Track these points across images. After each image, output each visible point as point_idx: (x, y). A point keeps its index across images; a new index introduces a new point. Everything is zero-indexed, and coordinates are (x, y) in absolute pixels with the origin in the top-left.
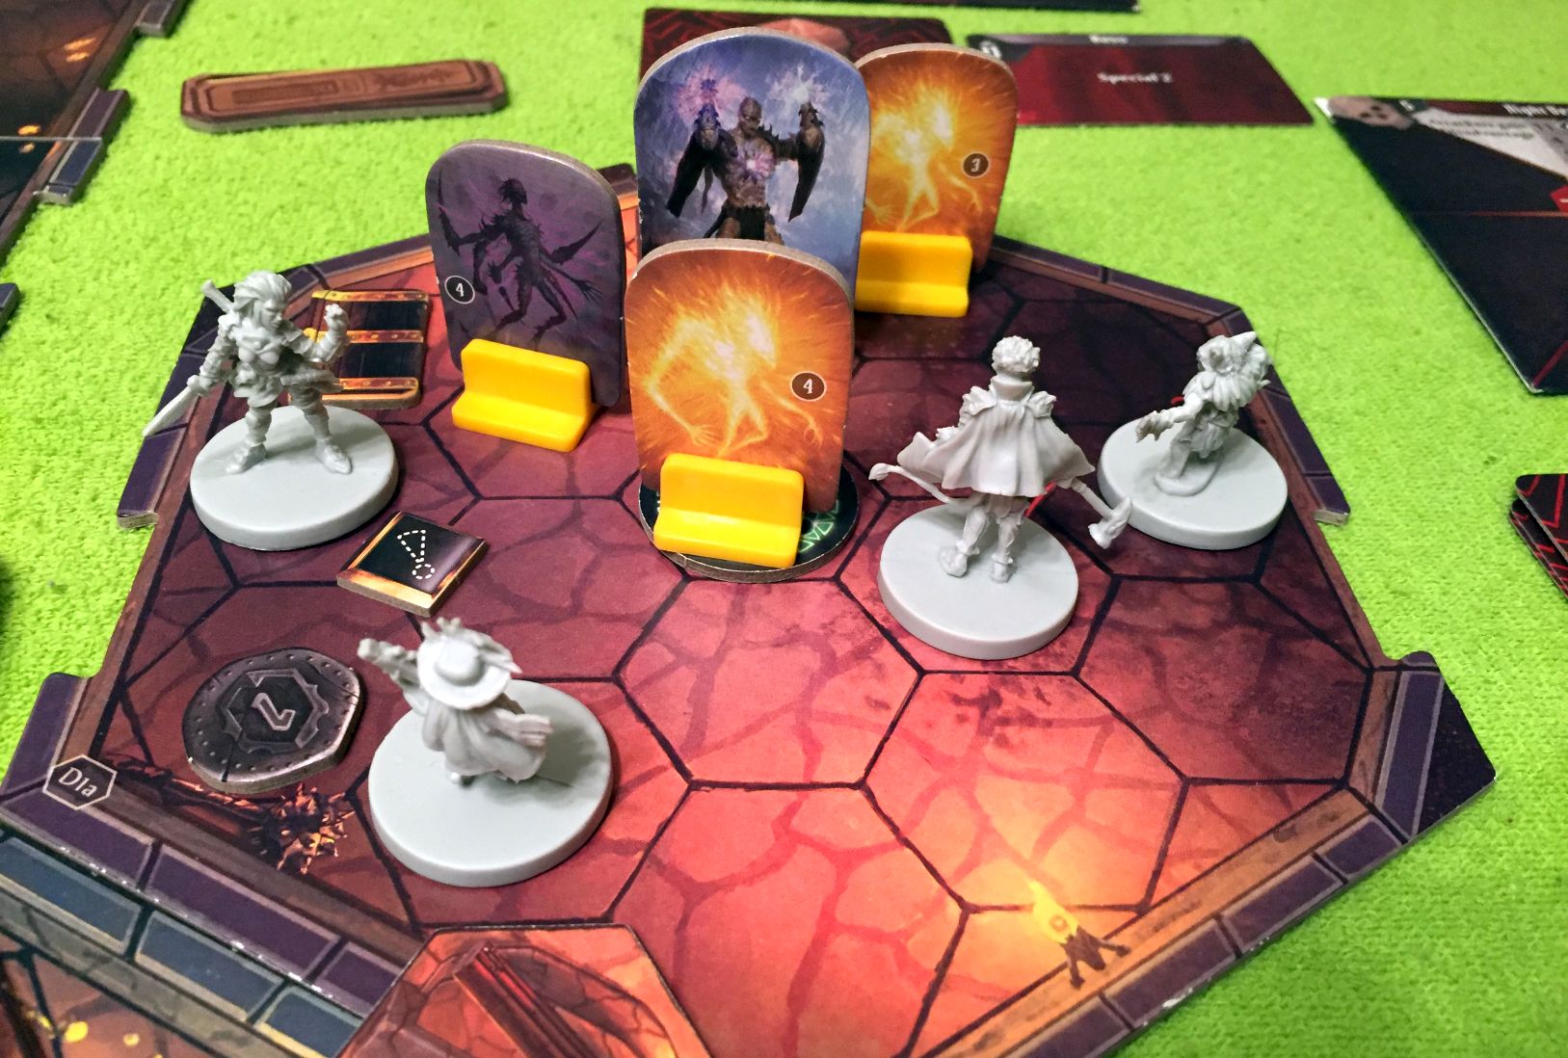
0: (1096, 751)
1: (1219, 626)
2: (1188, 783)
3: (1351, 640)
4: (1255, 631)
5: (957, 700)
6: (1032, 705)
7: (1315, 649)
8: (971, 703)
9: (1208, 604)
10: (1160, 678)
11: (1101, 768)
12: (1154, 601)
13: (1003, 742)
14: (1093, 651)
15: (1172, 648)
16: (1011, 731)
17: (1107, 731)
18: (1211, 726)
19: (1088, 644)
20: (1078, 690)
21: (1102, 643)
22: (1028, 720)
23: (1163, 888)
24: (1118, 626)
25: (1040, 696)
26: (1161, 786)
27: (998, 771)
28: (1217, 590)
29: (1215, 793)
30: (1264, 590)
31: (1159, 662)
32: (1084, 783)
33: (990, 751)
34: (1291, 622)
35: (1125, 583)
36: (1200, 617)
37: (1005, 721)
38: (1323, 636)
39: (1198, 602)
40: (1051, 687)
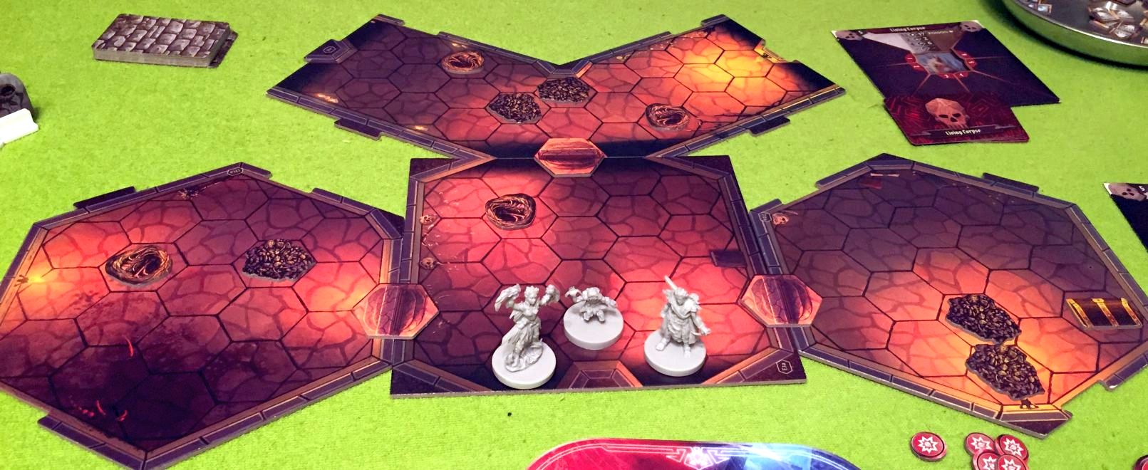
0: (53, 308)
1: (49, 357)
2: (27, 319)
3: (10, 383)
4: (39, 363)
5: (96, 294)
6: (78, 306)
7: (18, 372)
8: (92, 296)
9: (57, 360)
10: (53, 334)
11: (50, 308)
12: (72, 349)
13: (77, 295)
14: (75, 326)
15: (56, 343)
16: (77, 298)
17: (55, 315)
18: (30, 335)
19: (79, 327)
20: (72, 317)
21: (75, 330)
22: (76, 303)
23: (16, 299)
24: (75, 336)
25: (79, 309)
26: (32, 315)
27: (73, 290)
28: (57, 366)
29: (18, 323)
30: (44, 376)
31: (57, 337)
32: (51, 303)
33: (78, 292)
34: (30, 374)
35: (83, 347)
36: (56, 356)
37: (81, 299)
38: (18, 378)
39: (60, 359)
40: (78, 312)
